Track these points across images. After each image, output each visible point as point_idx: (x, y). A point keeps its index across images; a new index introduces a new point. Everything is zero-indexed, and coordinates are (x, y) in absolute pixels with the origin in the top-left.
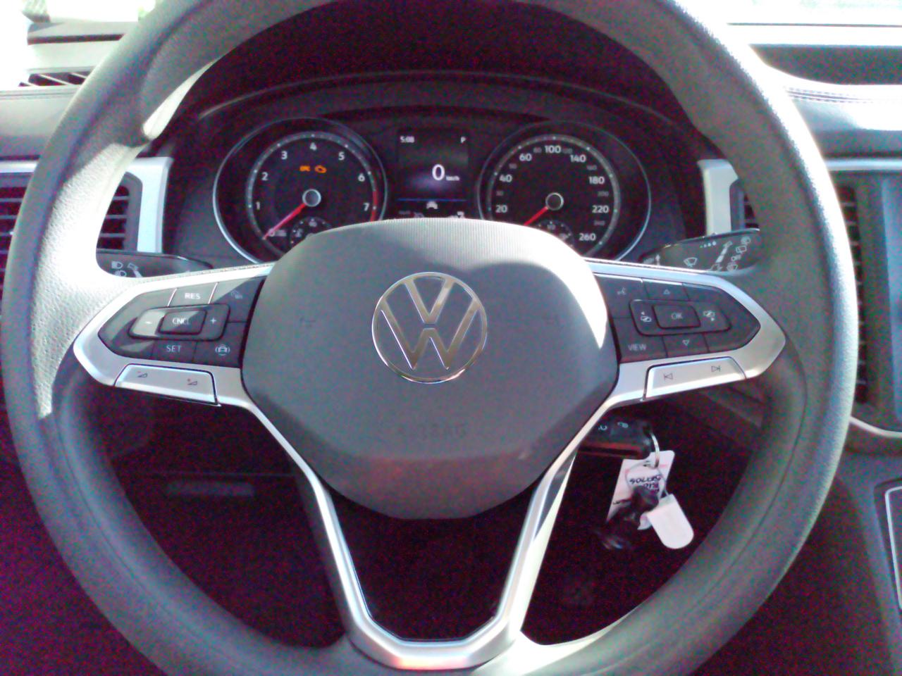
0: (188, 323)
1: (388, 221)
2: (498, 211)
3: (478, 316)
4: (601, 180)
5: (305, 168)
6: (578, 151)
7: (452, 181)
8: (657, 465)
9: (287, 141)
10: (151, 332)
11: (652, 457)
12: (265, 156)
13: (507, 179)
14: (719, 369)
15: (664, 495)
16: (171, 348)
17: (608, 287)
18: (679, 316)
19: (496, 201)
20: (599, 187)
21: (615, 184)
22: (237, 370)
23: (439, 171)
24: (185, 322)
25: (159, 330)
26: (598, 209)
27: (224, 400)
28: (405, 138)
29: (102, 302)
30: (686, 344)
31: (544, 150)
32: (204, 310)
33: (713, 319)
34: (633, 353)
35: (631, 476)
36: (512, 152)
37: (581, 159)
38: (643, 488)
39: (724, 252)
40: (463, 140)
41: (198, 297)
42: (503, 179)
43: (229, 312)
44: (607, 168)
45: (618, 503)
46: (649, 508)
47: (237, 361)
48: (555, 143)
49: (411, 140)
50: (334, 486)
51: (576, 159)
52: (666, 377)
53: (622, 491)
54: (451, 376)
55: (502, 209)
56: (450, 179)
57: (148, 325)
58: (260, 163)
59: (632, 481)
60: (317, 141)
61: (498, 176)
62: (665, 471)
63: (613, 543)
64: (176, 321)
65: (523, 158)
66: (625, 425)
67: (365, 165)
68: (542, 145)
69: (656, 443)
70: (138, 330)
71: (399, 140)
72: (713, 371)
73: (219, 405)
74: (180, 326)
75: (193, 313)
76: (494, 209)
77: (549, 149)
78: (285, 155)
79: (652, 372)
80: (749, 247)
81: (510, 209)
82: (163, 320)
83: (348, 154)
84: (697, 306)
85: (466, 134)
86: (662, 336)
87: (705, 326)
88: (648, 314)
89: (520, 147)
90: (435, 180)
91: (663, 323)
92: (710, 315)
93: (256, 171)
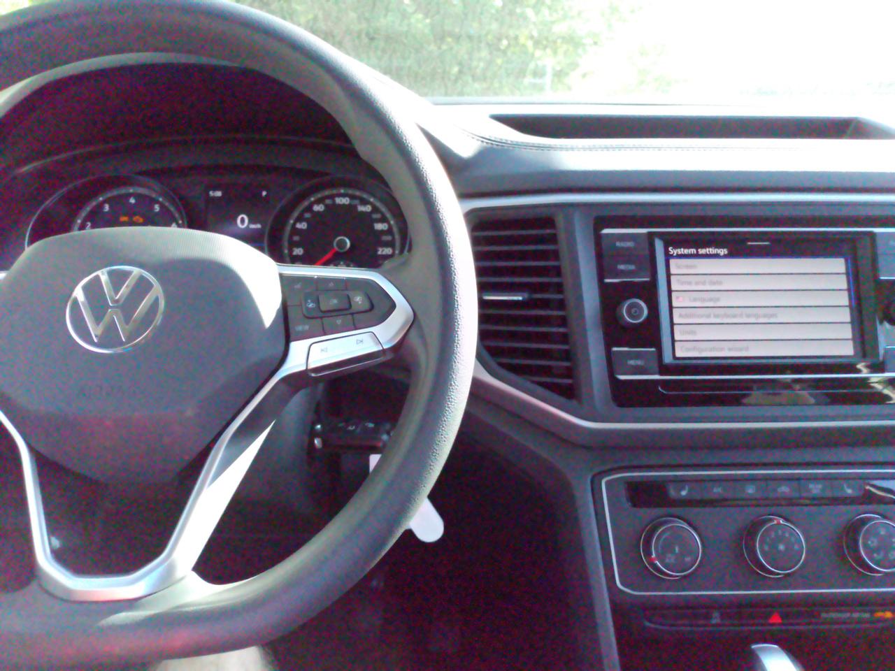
2: (295, 253)
3: (157, 299)
4: (385, 226)
5: (125, 219)
6: (364, 202)
7: (254, 229)
9: (109, 195)
12: (88, 208)
13: (302, 226)
19: (293, 245)
20: (382, 232)
21: (395, 230)
23: (243, 221)
26: (383, 251)
28: (213, 192)
30: (339, 324)
31: (334, 201)
33: (360, 303)
34: (299, 332)
36: (306, 203)
37: (368, 208)
40: (264, 193)
42: (299, 226)
44: (388, 216)
48: (343, 195)
49: (219, 194)
51: (361, 208)
55: (298, 251)
56: (253, 226)
58: (83, 215)
60: (135, 195)
61: (294, 224)
65: (316, 208)
66: (371, 425)
67: (178, 215)
68: (332, 197)
71: (208, 194)
72: (357, 344)
76: (291, 251)
77: (338, 201)
78: (107, 208)
79: (313, 347)
81: (305, 251)
83: (162, 206)
84: (350, 293)
85: (267, 189)
86: (321, 318)
87: (355, 308)
88: (312, 302)
89: (312, 199)
90: (239, 228)
91: (323, 308)
92: (359, 300)
93: (79, 221)
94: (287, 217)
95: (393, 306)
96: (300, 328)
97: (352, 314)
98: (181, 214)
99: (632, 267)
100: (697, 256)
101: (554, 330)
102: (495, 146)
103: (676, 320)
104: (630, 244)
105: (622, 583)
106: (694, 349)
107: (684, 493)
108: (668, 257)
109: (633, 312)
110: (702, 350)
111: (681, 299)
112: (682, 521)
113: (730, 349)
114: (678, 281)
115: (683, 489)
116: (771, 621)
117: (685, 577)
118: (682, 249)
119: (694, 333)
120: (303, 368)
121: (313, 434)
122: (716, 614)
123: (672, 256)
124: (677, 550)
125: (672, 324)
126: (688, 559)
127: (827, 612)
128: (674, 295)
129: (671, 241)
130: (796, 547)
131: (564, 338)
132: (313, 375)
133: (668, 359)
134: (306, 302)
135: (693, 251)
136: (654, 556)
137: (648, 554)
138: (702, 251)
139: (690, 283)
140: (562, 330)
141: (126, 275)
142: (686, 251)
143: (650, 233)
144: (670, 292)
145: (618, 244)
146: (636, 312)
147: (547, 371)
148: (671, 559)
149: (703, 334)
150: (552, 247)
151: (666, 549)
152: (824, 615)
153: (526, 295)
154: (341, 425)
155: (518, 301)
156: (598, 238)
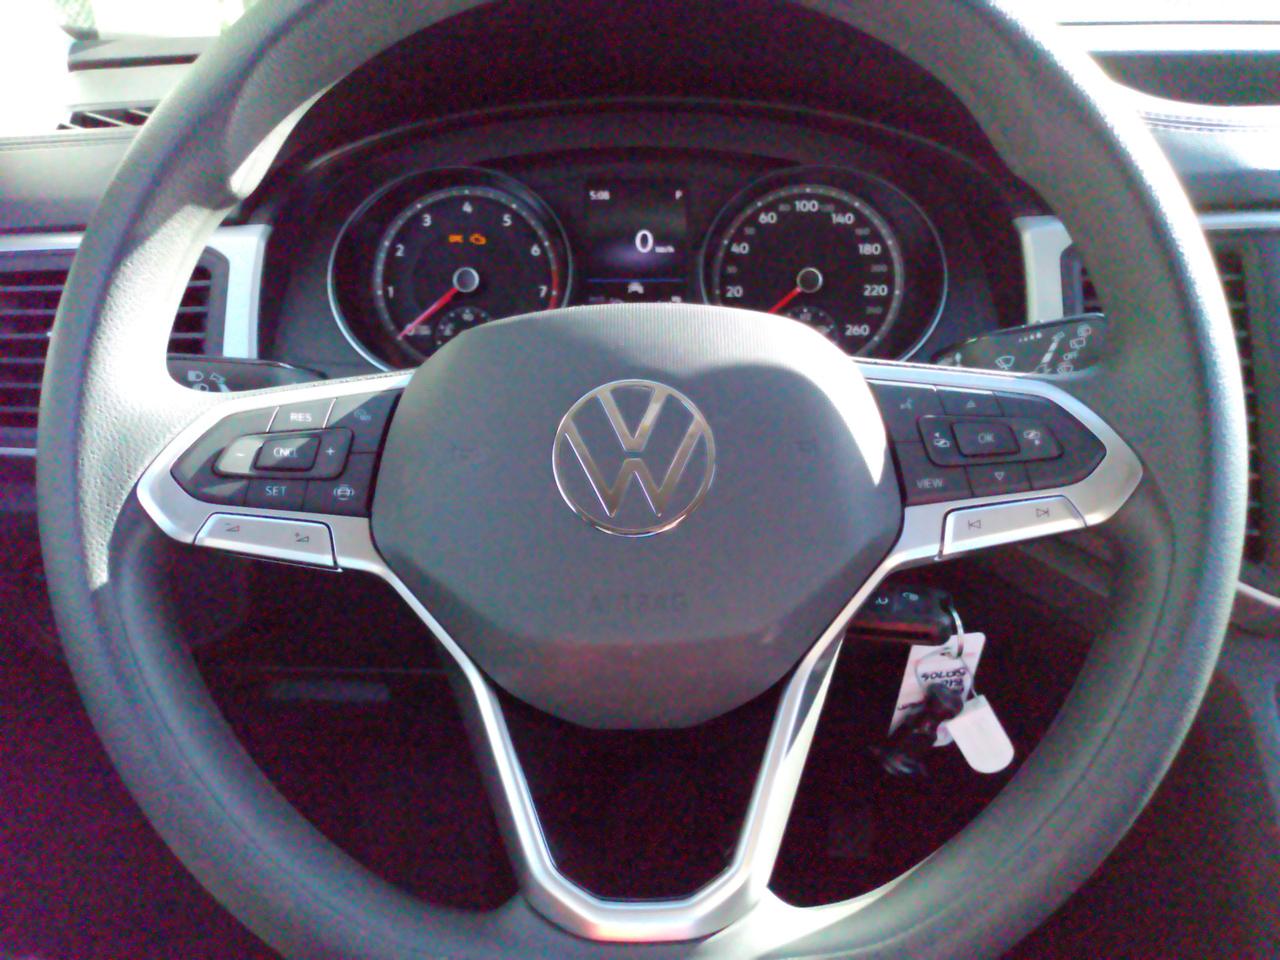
0: (295, 455)
1: (573, 309)
2: (729, 295)
3: (701, 443)
4: (876, 248)
5: (456, 238)
6: (843, 208)
7: (664, 254)
8: (960, 654)
9: (430, 200)
10: (244, 468)
11: (953, 642)
12: (400, 222)
13: (741, 249)
14: (1047, 512)
15: (970, 697)
16: (272, 491)
17: (887, 398)
18: (989, 438)
19: (727, 281)
20: (873, 259)
21: (895, 255)
22: (365, 521)
23: (644, 239)
24: (292, 453)
25: (255, 465)
26: (873, 290)
27: (347, 562)
28: (596, 193)
29: (175, 427)
30: (1000, 479)
31: (794, 206)
32: (317, 437)
33: (1037, 442)
34: (924, 491)
35: (924, 669)
36: (749, 212)
37: (848, 219)
38: (940, 686)
39: (1053, 346)
40: (678, 194)
41: (309, 418)
42: (735, 249)
43: (353, 438)
44: (884, 231)
45: (904, 708)
46: (950, 715)
47: (364, 507)
48: (809, 197)
49: (605, 195)
50: (501, 681)
51: (839, 219)
52: (971, 525)
53: (910, 690)
54: (664, 526)
55: (736, 291)
56: (660, 250)
57: (239, 458)
58: (393, 232)
59: (925, 676)
60: (472, 200)
61: (730, 245)
62: (972, 663)
63: (899, 766)
64: (278, 452)
65: (764, 218)
66: (914, 597)
67: (541, 232)
68: (791, 200)
69: (958, 622)
70: (227, 465)
71: (588, 196)
72: (1038, 516)
73: (340, 570)
74: (286, 459)
75: (302, 441)
76: (724, 292)
77: (801, 206)
78: (428, 220)
79: (951, 518)
80: (1088, 339)
81: (746, 290)
82: (260, 451)
83: (515, 216)
84: (1016, 425)
85: (682, 185)
86: (965, 467)
87: (1025, 455)
88: (944, 436)
89: (759, 204)
90: (640, 253)
91: (966, 448)
92: (1033, 437)
93: (385, 244)
94: (719, 235)
96: (925, 483)
97: (1023, 462)
134: (932, 436)
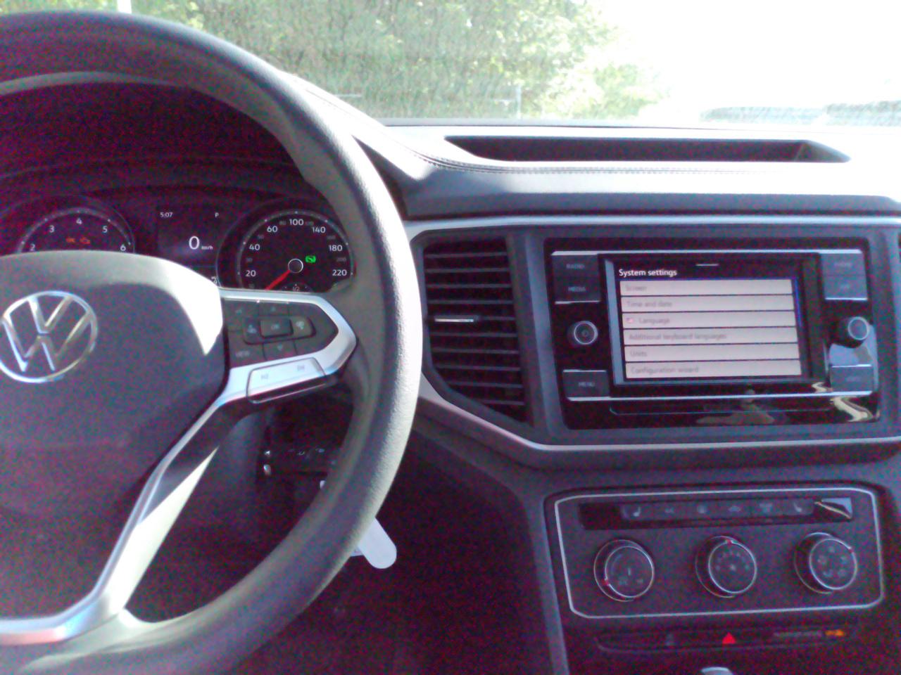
2: (248, 276)
4: (340, 248)
5: (71, 240)
6: (319, 223)
7: (206, 250)
9: (54, 216)
12: (33, 229)
13: (255, 247)
14: (303, 368)
19: (245, 267)
20: (337, 253)
21: (351, 252)
23: (194, 241)
26: (338, 272)
28: (164, 213)
30: (280, 349)
31: (288, 222)
33: (302, 328)
34: (240, 358)
36: (260, 225)
37: (321, 230)
40: (217, 215)
42: (252, 248)
44: (343, 237)
48: (298, 217)
49: (169, 215)
51: (317, 230)
55: (252, 273)
56: (204, 248)
58: (27, 236)
60: (83, 216)
61: (247, 246)
65: (269, 229)
67: (126, 237)
68: (286, 218)
71: (158, 216)
72: (298, 370)
76: (244, 273)
77: (292, 222)
78: (52, 229)
81: (259, 273)
83: (111, 228)
84: (293, 319)
85: (220, 210)
86: (263, 344)
87: (296, 334)
88: (254, 327)
89: (266, 221)
90: (191, 250)
91: (265, 333)
92: (301, 325)
93: (23, 243)
94: (240, 239)
95: (334, 331)
96: (240, 354)
97: (294, 339)
98: (129, 235)
99: (582, 289)
100: (647, 278)
101: (505, 352)
102: (447, 169)
103: (626, 342)
104: (580, 266)
105: (576, 607)
106: (644, 370)
107: (637, 514)
108: (618, 279)
109: (584, 334)
110: (651, 371)
111: (631, 321)
112: (636, 544)
113: (681, 370)
114: (628, 302)
115: (636, 510)
116: (725, 642)
117: (636, 600)
118: (632, 272)
119: (643, 354)
120: (243, 395)
121: (262, 461)
122: (670, 636)
123: (622, 278)
124: (630, 573)
125: (623, 346)
126: (641, 581)
127: (779, 632)
128: (624, 316)
129: (620, 263)
130: (747, 567)
131: (515, 360)
132: (255, 402)
133: (619, 380)
134: (247, 327)
135: (643, 273)
136: (606, 578)
137: (601, 576)
138: (652, 273)
139: (640, 305)
140: (513, 352)
141: (57, 300)
142: (636, 273)
143: (599, 256)
144: (620, 313)
145: (568, 266)
146: (586, 334)
147: (499, 393)
148: (623, 581)
149: (653, 355)
150: (503, 270)
151: (619, 570)
152: (776, 635)
153: (477, 318)
154: (292, 450)
155: (469, 323)
156: (549, 261)
